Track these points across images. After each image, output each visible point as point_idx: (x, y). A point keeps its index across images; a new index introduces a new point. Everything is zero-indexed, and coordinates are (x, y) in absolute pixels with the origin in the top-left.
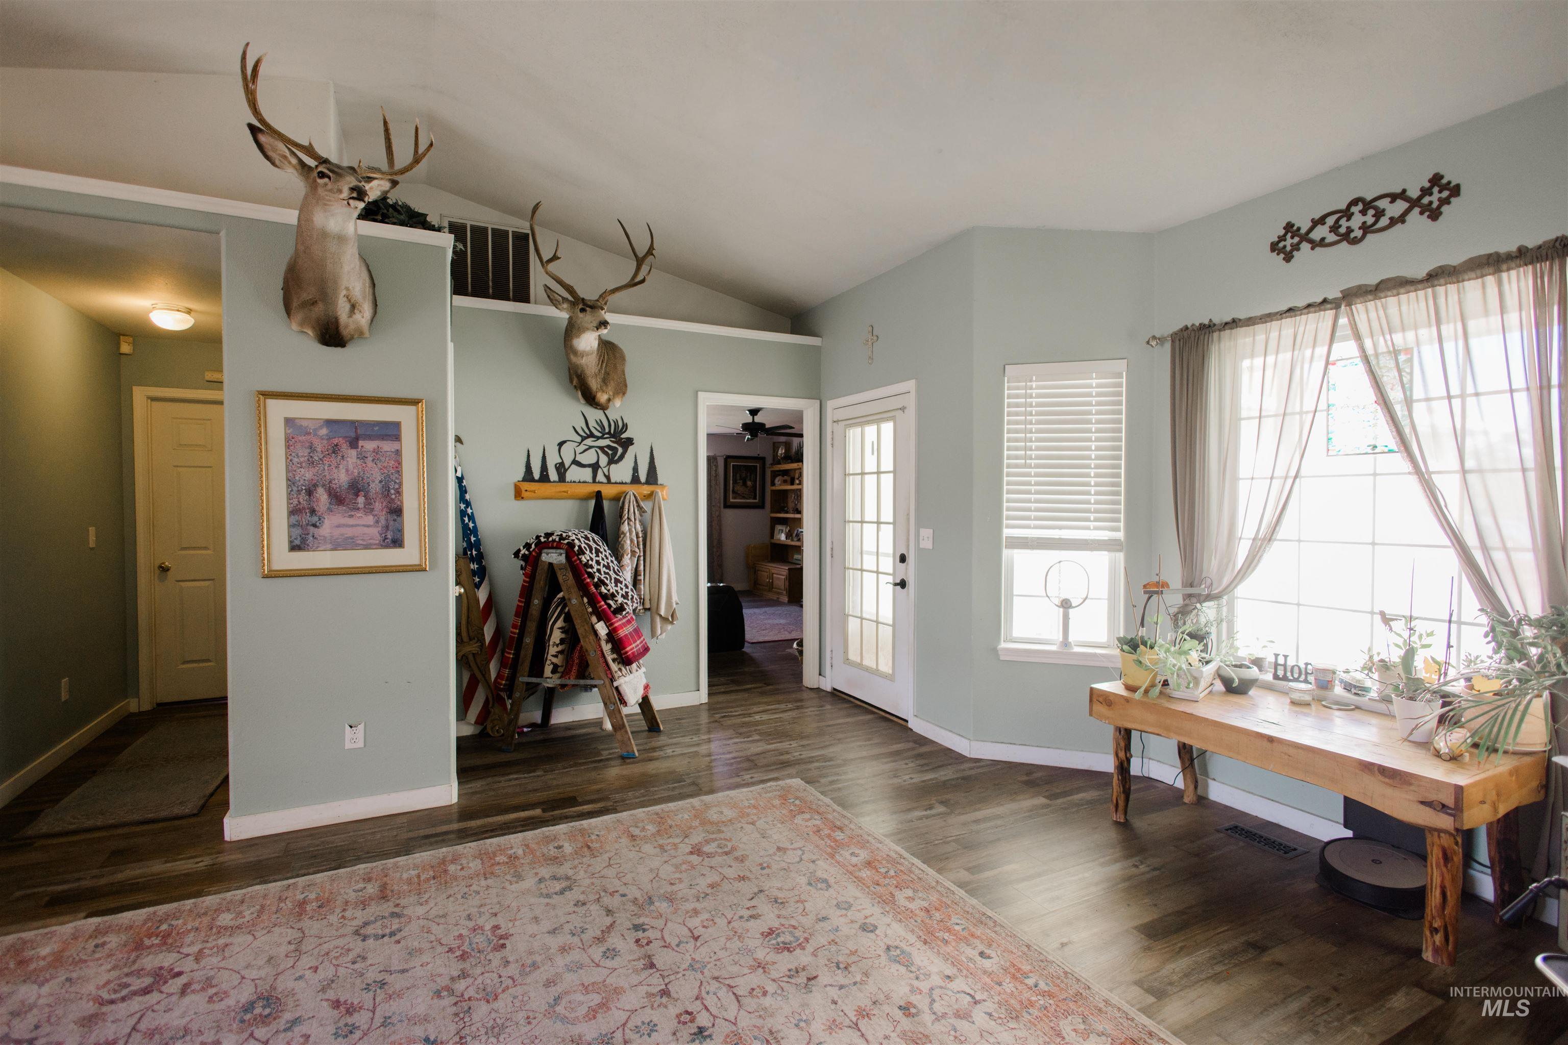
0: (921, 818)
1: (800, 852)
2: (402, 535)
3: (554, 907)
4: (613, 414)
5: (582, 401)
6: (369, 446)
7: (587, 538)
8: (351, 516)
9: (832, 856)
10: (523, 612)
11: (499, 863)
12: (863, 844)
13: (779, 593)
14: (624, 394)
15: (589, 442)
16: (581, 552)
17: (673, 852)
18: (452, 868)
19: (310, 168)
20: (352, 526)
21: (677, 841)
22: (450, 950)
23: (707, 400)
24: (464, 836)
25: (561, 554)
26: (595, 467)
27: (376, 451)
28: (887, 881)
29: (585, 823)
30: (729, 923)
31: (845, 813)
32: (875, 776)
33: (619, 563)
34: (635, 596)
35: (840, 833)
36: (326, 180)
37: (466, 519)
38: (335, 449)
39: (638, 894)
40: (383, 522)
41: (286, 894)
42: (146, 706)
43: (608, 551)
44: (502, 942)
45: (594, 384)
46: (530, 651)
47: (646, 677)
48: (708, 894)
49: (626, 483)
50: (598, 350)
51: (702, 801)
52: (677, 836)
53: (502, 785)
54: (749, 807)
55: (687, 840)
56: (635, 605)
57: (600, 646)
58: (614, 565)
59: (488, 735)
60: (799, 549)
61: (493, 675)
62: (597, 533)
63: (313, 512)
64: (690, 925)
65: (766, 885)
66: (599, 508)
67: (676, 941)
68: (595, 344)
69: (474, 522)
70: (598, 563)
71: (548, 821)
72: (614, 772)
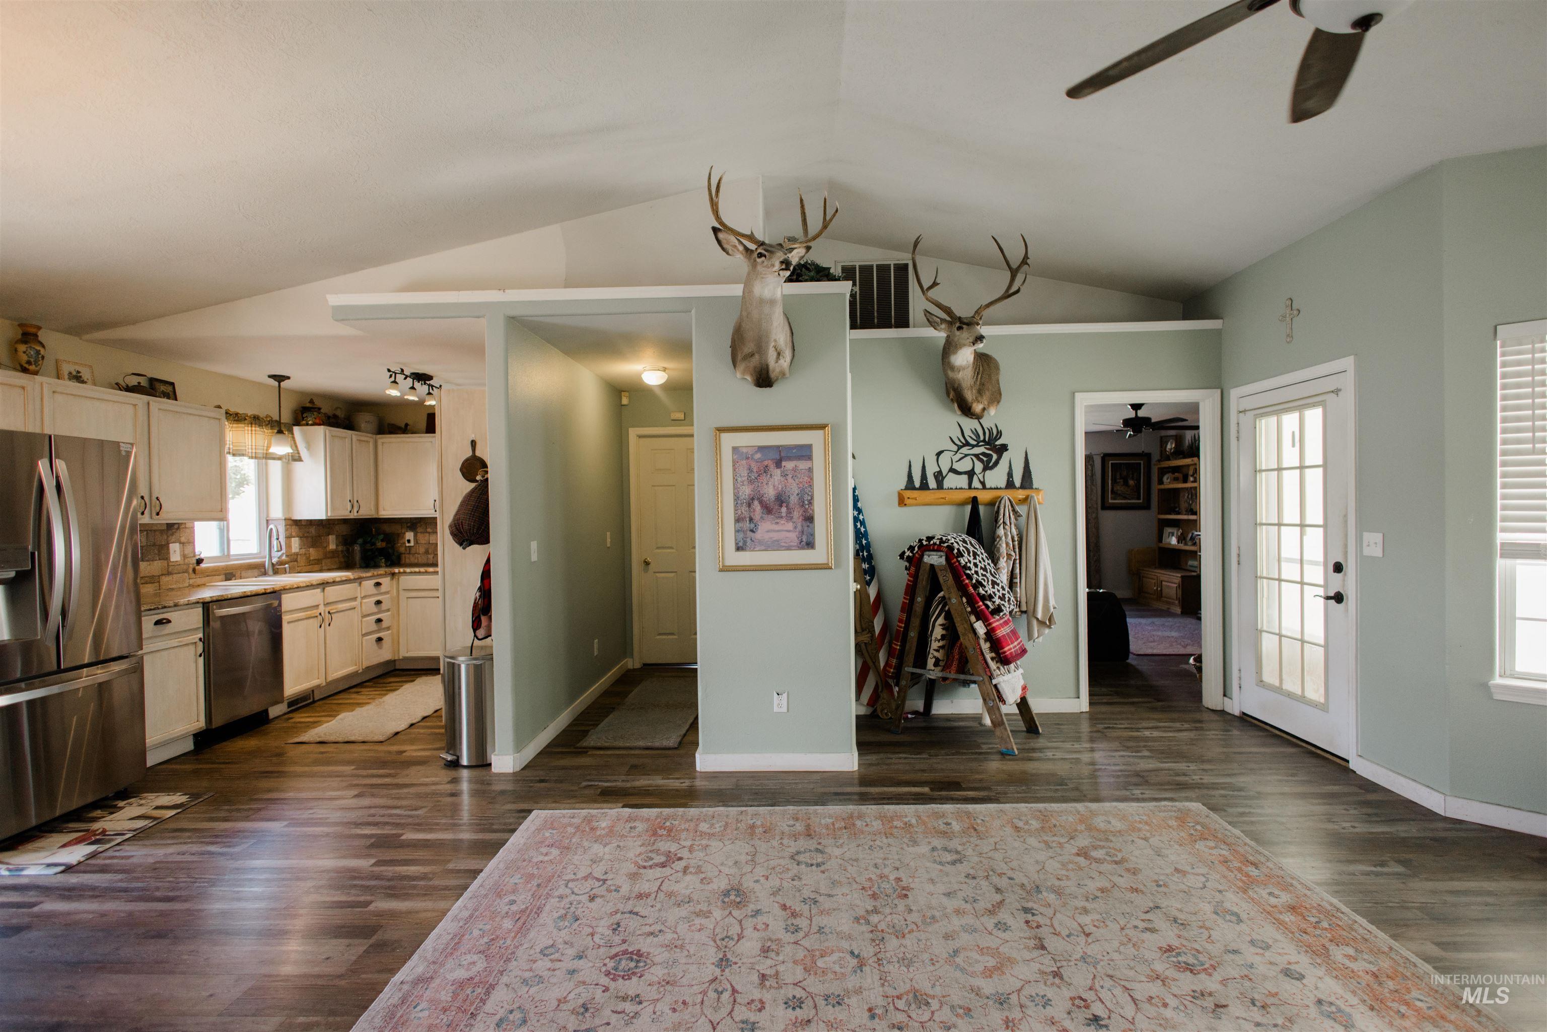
0: (1368, 874)
1: (1204, 879)
2: (814, 539)
3: (947, 875)
4: (987, 422)
5: (959, 412)
6: (789, 465)
7: (964, 541)
8: (777, 523)
9: (1245, 891)
10: (908, 608)
11: (896, 827)
12: (1286, 887)
13: (1168, 603)
14: (998, 402)
15: (965, 450)
16: (960, 554)
17: (1058, 850)
18: (859, 823)
19: (752, 251)
20: (778, 531)
21: (1062, 840)
22: (863, 888)
23: (1084, 400)
24: (864, 799)
25: (941, 557)
26: (971, 474)
27: (795, 469)
28: (1318, 932)
29: (971, 807)
30: (1122, 929)
31: (1260, 849)
32: (1301, 816)
33: (995, 565)
34: (1012, 598)
35: (1254, 869)
36: (763, 258)
37: (858, 524)
38: (766, 470)
39: (1025, 881)
40: (799, 528)
41: (740, 818)
42: (638, 665)
43: (985, 554)
44: (904, 892)
45: (969, 395)
46: (915, 644)
47: (1024, 678)
48: (1097, 897)
49: (1001, 488)
50: (974, 363)
51: (1087, 807)
52: (1062, 836)
53: (893, 761)
54: (1140, 822)
55: (1072, 841)
56: (1012, 607)
57: (979, 644)
58: (991, 568)
59: (878, 716)
60: (1195, 555)
61: (882, 664)
62: (974, 537)
63: (751, 520)
64: (1079, 921)
65: (1164, 903)
66: (975, 513)
67: (1067, 933)
68: (971, 358)
69: (865, 527)
70: (976, 565)
71: (936, 799)
72: (994, 765)
